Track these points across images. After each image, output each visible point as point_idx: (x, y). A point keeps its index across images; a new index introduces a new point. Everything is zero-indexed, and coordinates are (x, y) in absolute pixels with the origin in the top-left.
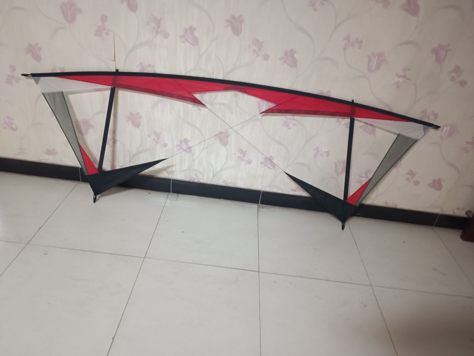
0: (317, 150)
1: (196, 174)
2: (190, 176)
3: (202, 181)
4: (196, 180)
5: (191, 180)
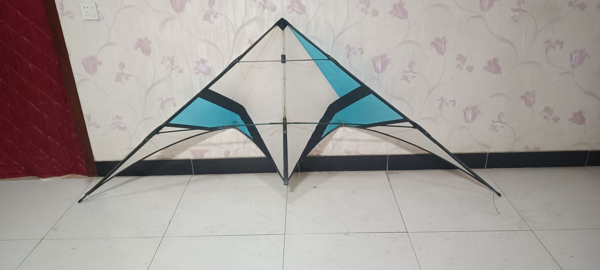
0: (442, 99)
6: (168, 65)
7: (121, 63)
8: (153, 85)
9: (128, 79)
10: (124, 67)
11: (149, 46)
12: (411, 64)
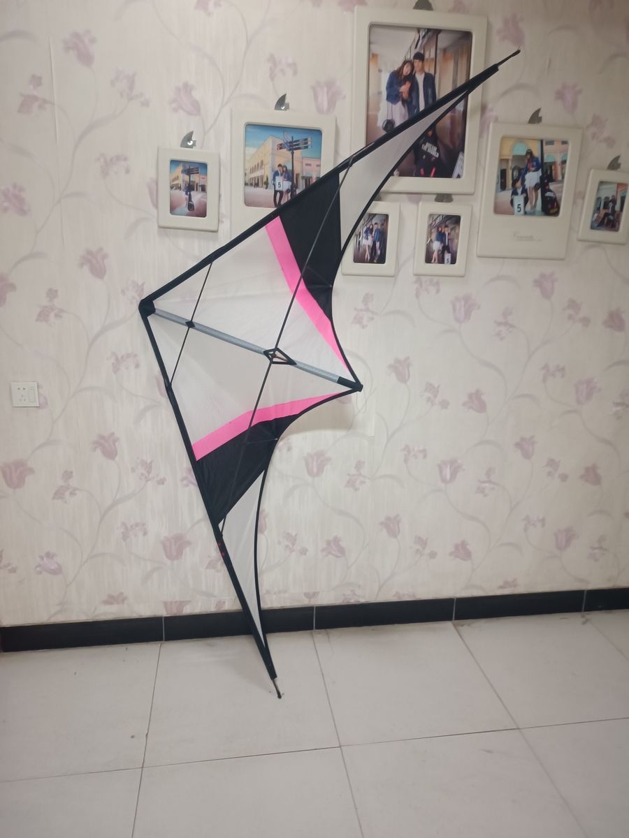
1: (352, 591)
2: (344, 595)
3: (362, 600)
4: (353, 601)
5: (345, 603)
6: (142, 474)
7: (66, 472)
8: (115, 503)
9: (75, 494)
10: (70, 477)
11: (115, 446)
12: (489, 472)
